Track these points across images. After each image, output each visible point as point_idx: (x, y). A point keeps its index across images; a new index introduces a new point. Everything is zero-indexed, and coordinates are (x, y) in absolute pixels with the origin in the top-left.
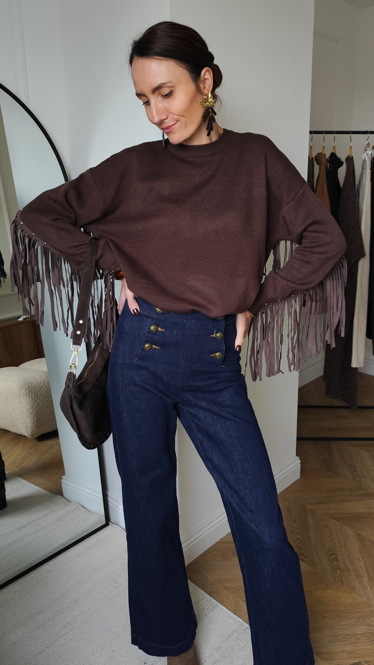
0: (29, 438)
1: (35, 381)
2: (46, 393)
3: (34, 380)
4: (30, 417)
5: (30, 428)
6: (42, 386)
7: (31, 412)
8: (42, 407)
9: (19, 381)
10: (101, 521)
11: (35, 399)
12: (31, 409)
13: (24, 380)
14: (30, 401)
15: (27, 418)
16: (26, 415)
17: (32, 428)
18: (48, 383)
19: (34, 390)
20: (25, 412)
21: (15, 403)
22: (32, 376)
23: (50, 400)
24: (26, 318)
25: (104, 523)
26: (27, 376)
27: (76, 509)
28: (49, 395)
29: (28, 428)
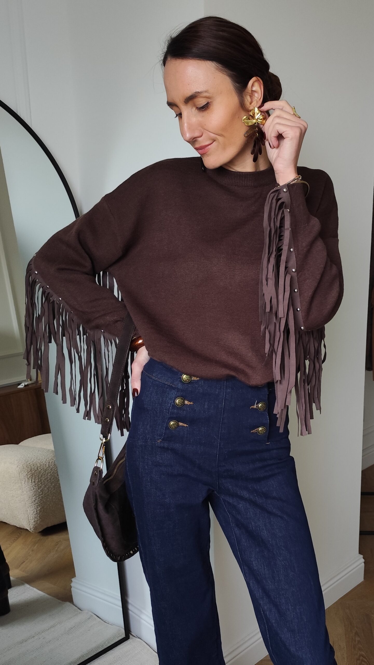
0: (31, 532)
1: (39, 462)
2: (52, 477)
3: (38, 460)
4: (32, 506)
5: (32, 519)
6: (47, 469)
7: (34, 499)
8: (48, 494)
9: (18, 462)
10: (119, 634)
11: (39, 484)
12: (34, 496)
13: (25, 460)
14: (32, 486)
15: (28, 508)
16: (28, 504)
17: (34, 519)
18: (55, 465)
19: (37, 473)
20: (26, 500)
21: (14, 490)
22: (35, 456)
23: (57, 485)
24: (27, 385)
25: (124, 636)
26: (28, 456)
27: (89, 619)
28: (56, 479)
29: (31, 520)
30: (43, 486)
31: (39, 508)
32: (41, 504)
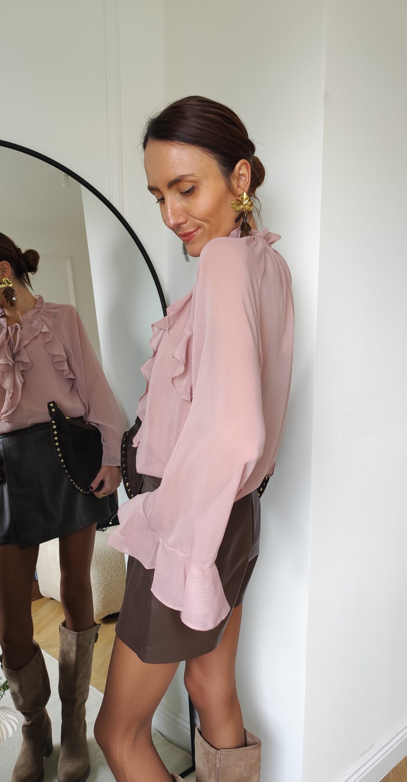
30: (106, 574)
31: (102, 596)
32: (104, 591)
